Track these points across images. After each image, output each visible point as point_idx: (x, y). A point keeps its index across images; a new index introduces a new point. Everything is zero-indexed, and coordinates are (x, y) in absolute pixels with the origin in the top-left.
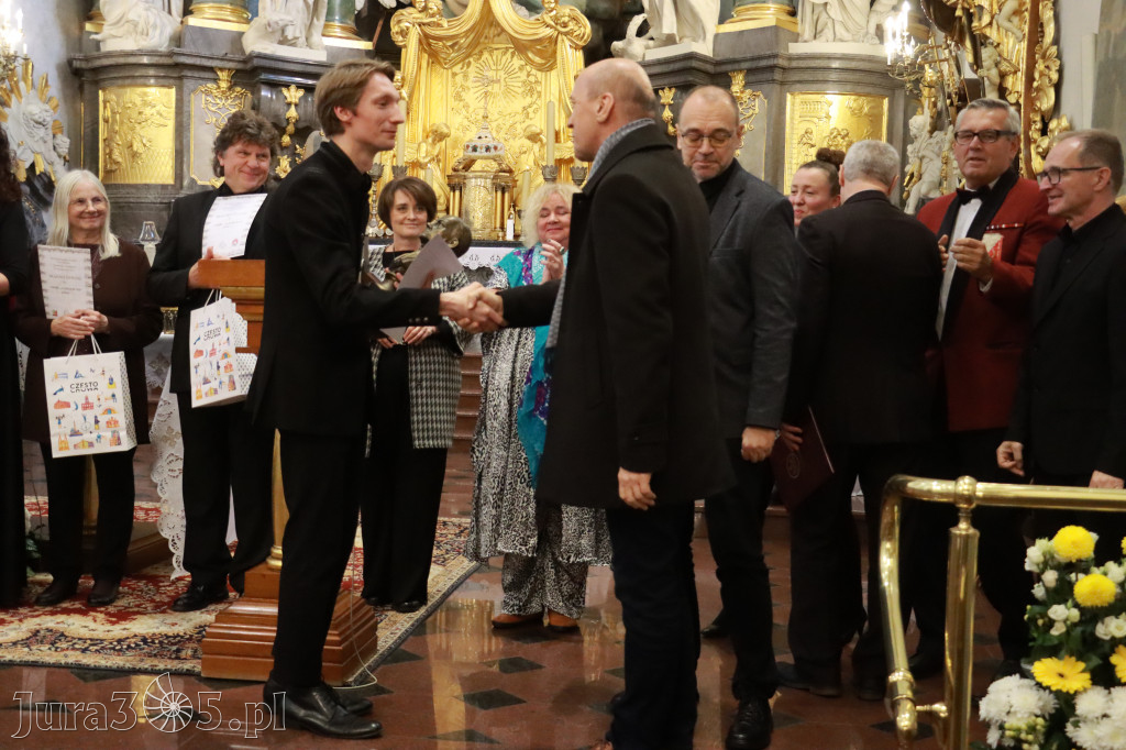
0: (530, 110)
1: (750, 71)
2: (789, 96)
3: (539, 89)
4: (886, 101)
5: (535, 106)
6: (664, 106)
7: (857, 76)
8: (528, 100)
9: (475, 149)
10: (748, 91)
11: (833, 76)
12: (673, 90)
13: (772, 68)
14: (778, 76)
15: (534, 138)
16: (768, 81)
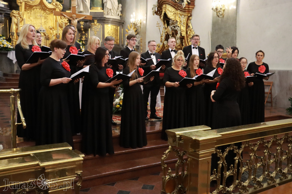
0: (46, 22)
1: (98, 20)
2: (105, 25)
3: (47, 18)
4: (119, 27)
5: (47, 22)
6: (81, 25)
7: (115, 23)
8: (45, 20)
9: (41, 31)
10: (98, 24)
11: (110, 22)
12: (83, 22)
13: (103, 20)
14: (104, 21)
15: (51, 29)
16: (102, 22)
